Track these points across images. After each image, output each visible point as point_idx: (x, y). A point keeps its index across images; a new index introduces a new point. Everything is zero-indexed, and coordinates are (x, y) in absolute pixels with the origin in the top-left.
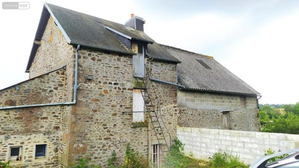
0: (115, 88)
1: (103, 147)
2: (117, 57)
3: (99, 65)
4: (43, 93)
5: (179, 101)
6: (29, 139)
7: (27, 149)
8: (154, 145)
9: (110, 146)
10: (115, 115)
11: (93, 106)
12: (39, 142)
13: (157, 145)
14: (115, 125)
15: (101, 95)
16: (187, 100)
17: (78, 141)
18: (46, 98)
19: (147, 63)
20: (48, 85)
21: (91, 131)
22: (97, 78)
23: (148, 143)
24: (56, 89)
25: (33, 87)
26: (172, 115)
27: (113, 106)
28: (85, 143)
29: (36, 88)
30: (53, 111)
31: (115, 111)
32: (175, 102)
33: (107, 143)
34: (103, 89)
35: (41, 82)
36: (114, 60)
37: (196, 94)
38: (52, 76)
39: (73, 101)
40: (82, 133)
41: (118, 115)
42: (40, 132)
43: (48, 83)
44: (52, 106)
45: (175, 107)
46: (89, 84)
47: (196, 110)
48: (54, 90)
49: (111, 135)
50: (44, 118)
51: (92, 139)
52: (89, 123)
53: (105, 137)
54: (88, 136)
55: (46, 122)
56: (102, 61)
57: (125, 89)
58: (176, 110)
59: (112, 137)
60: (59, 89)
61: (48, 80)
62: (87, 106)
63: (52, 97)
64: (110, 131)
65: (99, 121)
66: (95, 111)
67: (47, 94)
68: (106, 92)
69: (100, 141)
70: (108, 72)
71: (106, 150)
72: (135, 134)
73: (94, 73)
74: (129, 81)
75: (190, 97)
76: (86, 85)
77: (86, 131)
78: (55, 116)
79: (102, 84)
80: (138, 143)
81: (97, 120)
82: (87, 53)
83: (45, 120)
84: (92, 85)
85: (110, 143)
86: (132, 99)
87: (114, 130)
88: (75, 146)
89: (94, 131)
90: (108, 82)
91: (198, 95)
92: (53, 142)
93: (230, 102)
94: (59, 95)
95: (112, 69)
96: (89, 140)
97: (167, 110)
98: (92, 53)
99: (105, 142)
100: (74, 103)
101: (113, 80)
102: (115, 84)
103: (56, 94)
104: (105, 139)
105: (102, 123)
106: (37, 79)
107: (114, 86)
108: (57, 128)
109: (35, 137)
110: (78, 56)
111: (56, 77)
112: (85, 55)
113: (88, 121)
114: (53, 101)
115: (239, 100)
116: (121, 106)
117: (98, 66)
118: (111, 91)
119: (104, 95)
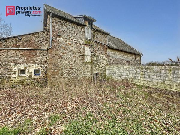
0: (75, 43)
1: (68, 72)
2: (76, 26)
3: (66, 28)
4: (36, 43)
5: (108, 53)
6: (30, 66)
7: (28, 71)
8: (95, 73)
9: (72, 72)
10: (75, 57)
11: (62, 51)
12: (35, 68)
13: (96, 73)
14: (75, 62)
15: (66, 45)
16: (112, 53)
17: (54, 68)
18: (38, 46)
19: (93, 32)
20: (39, 39)
21: (61, 64)
22: (65, 36)
23: (92, 72)
24: (44, 41)
25: (30, 39)
26: (104, 60)
27: (73, 52)
28: (58, 70)
29: (32, 39)
30: (43, 53)
31: (75, 55)
32: (106, 54)
33: (71, 71)
34: (68, 42)
35: (34, 37)
36: (74, 27)
37: (116, 51)
38: (41, 34)
39: (50, 46)
40: (56, 64)
41: (76, 57)
42: (36, 63)
43: (39, 38)
44: (42, 50)
45: (106, 56)
46: (59, 38)
47: (115, 58)
48: (43, 42)
49: (73, 67)
50: (38, 56)
51: (62, 68)
52: (60, 59)
53: (70, 67)
54: (60, 66)
55: (39, 58)
56: (67, 26)
57: (80, 44)
58: (106, 58)
59: (73, 68)
60: (45, 42)
61: (39, 36)
62: (59, 50)
63: (42, 45)
64: (72, 65)
65: (66, 59)
66: (64, 54)
67: (39, 44)
68: (70, 44)
69: (66, 69)
70: (71, 33)
71: (70, 74)
72: (85, 67)
73: (63, 32)
74: (83, 40)
75: (113, 52)
76: (58, 38)
77: (58, 63)
78: (44, 56)
79: (67, 40)
80: (87, 71)
81: (65, 58)
82: (58, 20)
83: (38, 57)
84: (62, 39)
85: (72, 71)
86: (84, 50)
87: (74, 64)
88: (52, 70)
89: (63, 64)
90: (71, 39)
91: (117, 52)
92: (43, 69)
93: (130, 57)
94: (46, 45)
95: (73, 32)
96: (60, 68)
97: (102, 57)
98: (61, 21)
99: (70, 70)
100: (51, 47)
101: (74, 38)
102: (74, 40)
103: (44, 44)
104: (70, 68)
105: (67, 60)
106: (32, 35)
107: (74, 42)
108: (46, 62)
109: (33, 65)
110: (52, 21)
111: (43, 35)
112: (56, 21)
113: (59, 59)
114: (42, 48)
115: (134, 56)
116: (78, 53)
117: (64, 29)
118: (72, 44)
119: (68, 46)
